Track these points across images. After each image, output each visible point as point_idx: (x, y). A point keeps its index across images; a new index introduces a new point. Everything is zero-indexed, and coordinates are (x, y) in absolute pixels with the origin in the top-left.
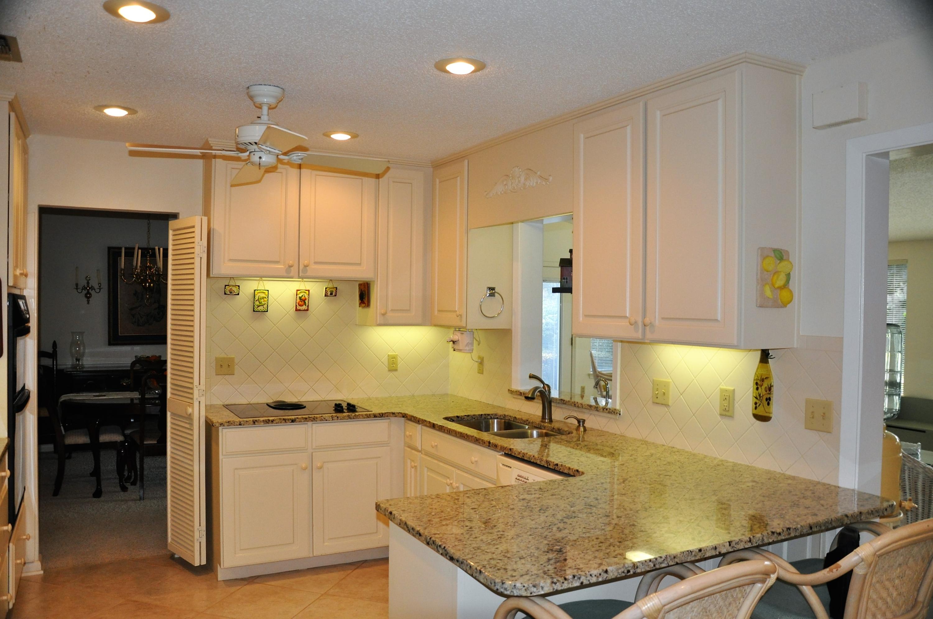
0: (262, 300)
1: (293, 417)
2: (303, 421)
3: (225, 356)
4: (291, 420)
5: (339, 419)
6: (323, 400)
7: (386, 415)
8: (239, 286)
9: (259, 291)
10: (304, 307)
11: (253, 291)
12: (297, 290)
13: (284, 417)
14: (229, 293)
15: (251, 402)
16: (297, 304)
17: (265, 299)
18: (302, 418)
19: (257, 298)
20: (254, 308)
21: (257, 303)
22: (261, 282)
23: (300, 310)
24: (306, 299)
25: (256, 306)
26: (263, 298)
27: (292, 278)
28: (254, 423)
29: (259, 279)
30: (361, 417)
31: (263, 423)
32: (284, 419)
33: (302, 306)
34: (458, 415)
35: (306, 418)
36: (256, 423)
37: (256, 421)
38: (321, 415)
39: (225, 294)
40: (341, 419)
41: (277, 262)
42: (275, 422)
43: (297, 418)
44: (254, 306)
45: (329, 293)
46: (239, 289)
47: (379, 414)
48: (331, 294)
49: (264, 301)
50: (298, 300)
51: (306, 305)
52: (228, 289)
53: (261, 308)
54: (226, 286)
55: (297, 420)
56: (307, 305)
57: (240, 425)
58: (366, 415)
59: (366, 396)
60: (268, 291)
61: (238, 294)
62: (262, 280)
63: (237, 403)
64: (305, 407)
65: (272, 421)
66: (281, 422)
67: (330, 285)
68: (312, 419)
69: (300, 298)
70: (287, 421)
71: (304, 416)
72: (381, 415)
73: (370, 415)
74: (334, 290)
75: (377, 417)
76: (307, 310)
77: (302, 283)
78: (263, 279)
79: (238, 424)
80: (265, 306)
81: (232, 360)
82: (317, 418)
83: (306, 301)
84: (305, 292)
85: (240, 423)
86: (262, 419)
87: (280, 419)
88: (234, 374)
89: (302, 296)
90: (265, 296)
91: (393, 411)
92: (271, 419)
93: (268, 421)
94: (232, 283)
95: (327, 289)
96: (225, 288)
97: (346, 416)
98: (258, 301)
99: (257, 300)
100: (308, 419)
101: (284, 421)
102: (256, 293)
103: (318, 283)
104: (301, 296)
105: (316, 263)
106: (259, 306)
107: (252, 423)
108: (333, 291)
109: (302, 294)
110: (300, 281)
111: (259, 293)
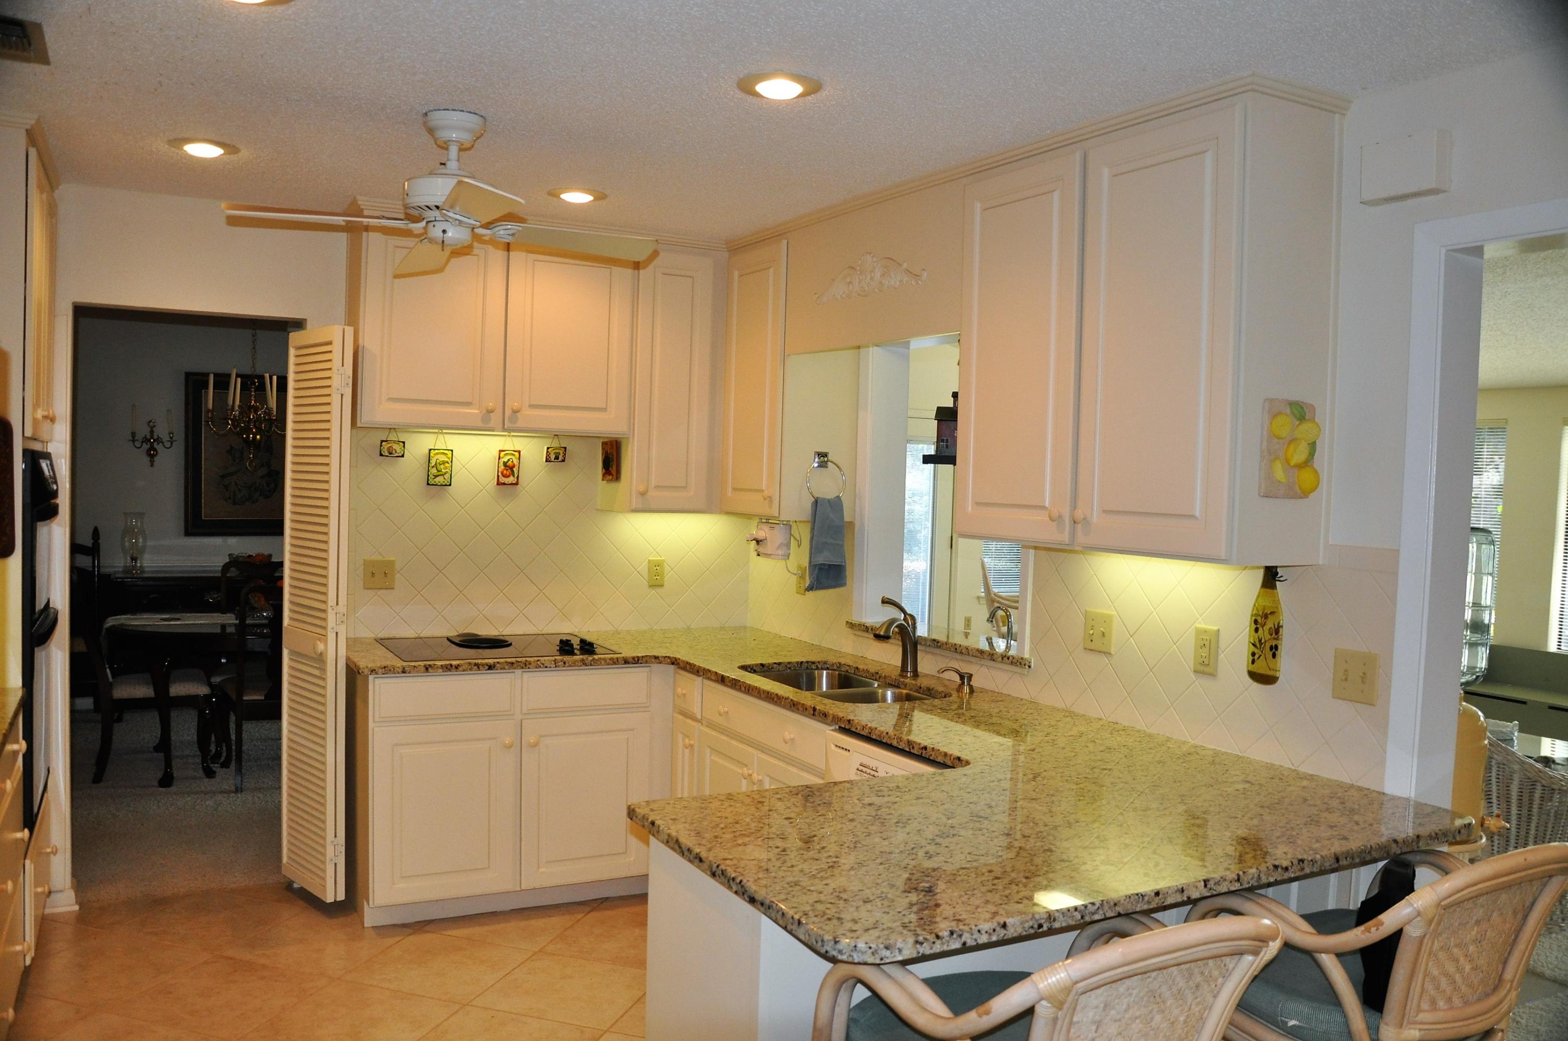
0: (442, 466)
1: (491, 661)
2: (506, 667)
3: (381, 558)
4: (487, 665)
5: (567, 665)
6: (540, 633)
7: (644, 659)
8: (404, 443)
9: (437, 451)
10: (511, 480)
11: (427, 451)
12: (501, 451)
13: (476, 661)
14: (387, 454)
15: (422, 635)
16: (500, 474)
17: (447, 465)
18: (506, 662)
19: (433, 463)
20: (428, 480)
21: (434, 471)
22: (441, 436)
23: (504, 484)
24: (514, 466)
25: (431, 476)
26: (444, 463)
27: (493, 431)
28: (427, 669)
29: (437, 431)
30: (603, 662)
31: (441, 670)
32: (476, 664)
33: (509, 476)
34: (764, 662)
35: (513, 663)
36: (430, 670)
37: (430, 666)
38: (536, 659)
39: (381, 455)
40: (569, 666)
41: (468, 404)
42: (461, 669)
43: (498, 662)
44: (428, 475)
45: (553, 457)
46: (404, 446)
47: (634, 658)
48: (557, 458)
49: (446, 468)
50: (502, 467)
51: (514, 476)
52: (386, 448)
53: (440, 480)
54: (382, 441)
55: (498, 665)
56: (516, 476)
57: (404, 672)
58: (610, 659)
59: (613, 629)
60: (452, 451)
61: (403, 456)
62: (441, 433)
63: (398, 636)
64: (510, 645)
65: (457, 667)
66: (471, 670)
67: (555, 444)
68: (522, 664)
69: (505, 464)
70: (481, 667)
71: (509, 660)
72: (636, 659)
73: (617, 659)
74: (561, 452)
75: (629, 663)
76: (517, 484)
77: (509, 439)
78: (444, 431)
79: (400, 670)
80: (447, 476)
81: (391, 564)
82: (530, 664)
83: (515, 470)
84: (513, 454)
85: (404, 669)
86: (439, 663)
87: (470, 663)
88: (393, 589)
89: (509, 460)
90: (446, 459)
91: (656, 654)
92: (454, 663)
93: (449, 667)
94: (392, 437)
95: (550, 450)
96: (381, 446)
97: (577, 661)
98: (435, 468)
99: (433, 467)
100: (515, 665)
101: (476, 667)
102: (432, 455)
103: (535, 440)
104: (506, 460)
105: (532, 406)
106: (436, 476)
107: (423, 669)
108: (559, 454)
109: (509, 457)
110: (505, 436)
111: (437, 453)
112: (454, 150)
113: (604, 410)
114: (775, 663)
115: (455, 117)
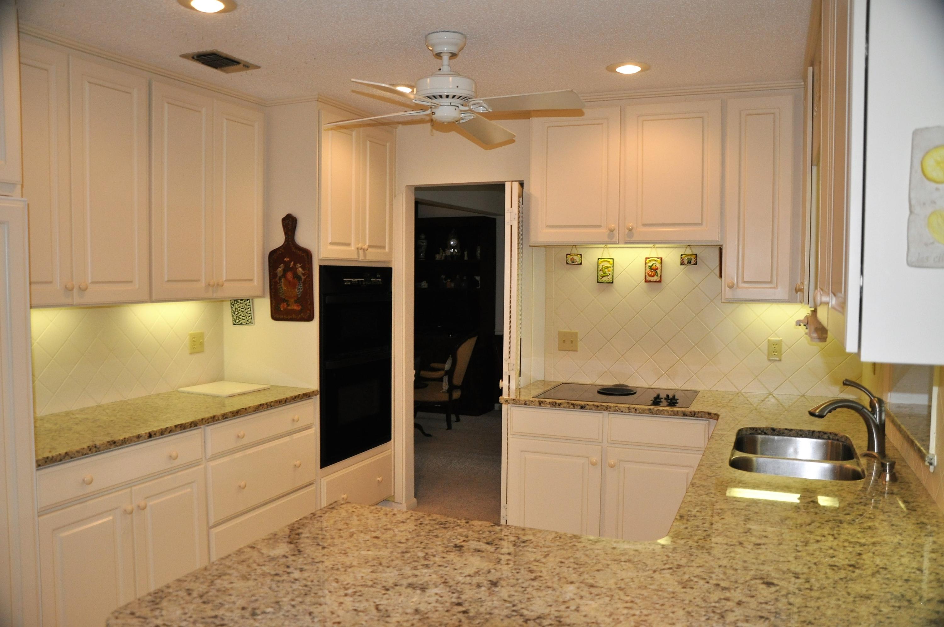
0: (606, 270)
1: (583, 403)
2: (593, 409)
3: (569, 331)
4: (580, 405)
5: (638, 412)
7: (700, 414)
8: (581, 255)
9: (603, 260)
10: (656, 278)
11: (597, 260)
12: (647, 258)
13: (573, 402)
14: (571, 263)
16: (647, 275)
17: (610, 269)
18: (593, 405)
19: (600, 268)
20: (598, 279)
21: (601, 273)
22: (606, 249)
23: (650, 281)
24: (657, 269)
25: (600, 277)
26: (607, 267)
28: (540, 404)
29: (603, 246)
30: (666, 413)
31: (549, 406)
32: (572, 404)
33: (653, 276)
35: (598, 406)
36: (542, 404)
37: (542, 402)
38: (615, 405)
39: (567, 263)
41: (599, 226)
42: (562, 406)
43: (588, 405)
44: (598, 276)
45: (686, 262)
46: (581, 257)
47: (691, 412)
48: (689, 262)
49: (609, 271)
50: (648, 270)
51: (657, 276)
52: (570, 258)
53: (605, 279)
54: (567, 255)
56: (659, 275)
57: (525, 404)
58: (672, 411)
60: (613, 259)
61: (581, 264)
62: (607, 247)
64: (635, 393)
65: (560, 405)
66: (569, 407)
67: (688, 251)
68: (604, 408)
70: (576, 407)
71: (596, 404)
72: (693, 414)
73: (678, 412)
74: (693, 258)
75: (686, 415)
76: (660, 281)
77: (654, 250)
78: (609, 246)
79: (523, 403)
80: (610, 277)
81: (575, 335)
82: (610, 408)
83: (659, 271)
84: (655, 260)
86: (548, 401)
87: (568, 403)
88: (576, 351)
89: (653, 265)
90: (609, 265)
91: (710, 411)
92: (558, 402)
93: (554, 404)
94: (575, 251)
95: (683, 256)
96: (567, 257)
97: (646, 410)
99: (601, 271)
100: (599, 408)
101: (572, 406)
102: (600, 262)
103: (671, 249)
104: (650, 265)
106: (603, 277)
107: (537, 404)
108: (691, 259)
109: (652, 263)
110: (651, 248)
111: (602, 262)
112: (446, 58)
113: (701, 224)
114: (786, 429)
115: (446, 36)
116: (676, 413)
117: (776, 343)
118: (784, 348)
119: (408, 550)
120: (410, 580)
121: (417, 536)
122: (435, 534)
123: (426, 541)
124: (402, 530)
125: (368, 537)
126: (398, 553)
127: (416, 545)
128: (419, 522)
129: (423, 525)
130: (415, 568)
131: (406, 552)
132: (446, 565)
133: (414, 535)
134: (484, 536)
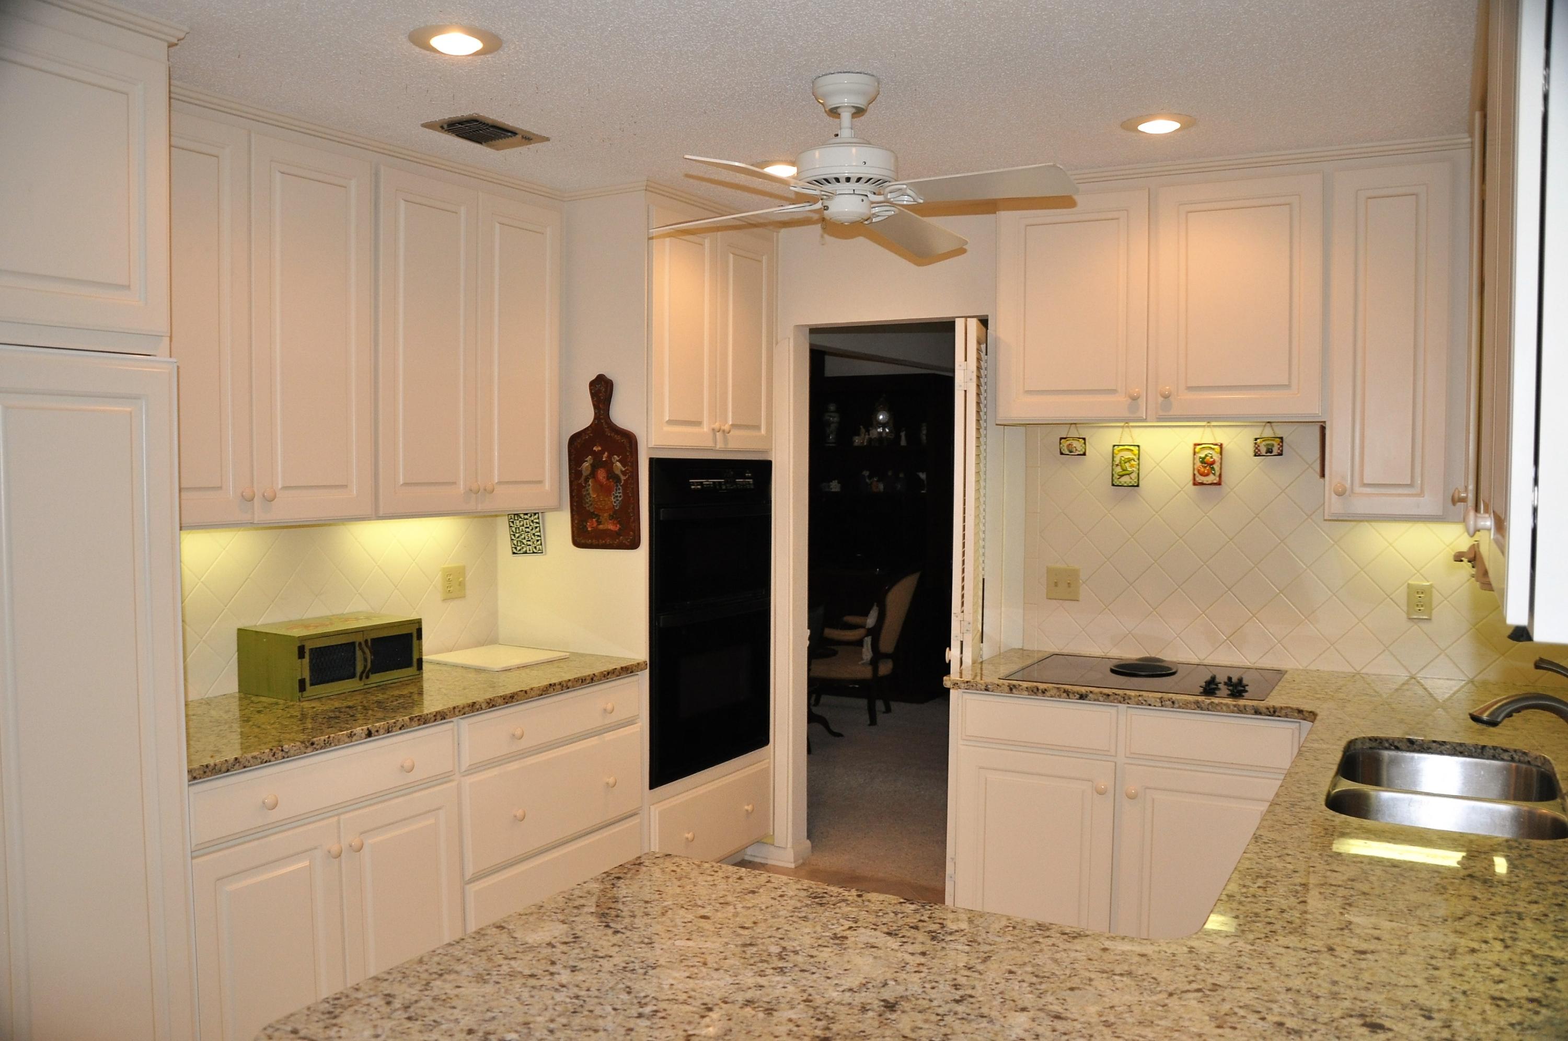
0: (1127, 465)
1: (1083, 690)
2: (1101, 699)
3: (1065, 566)
4: (1078, 693)
5: (1176, 705)
7: (1284, 712)
8: (1084, 439)
9: (1121, 448)
10: (1212, 478)
11: (1111, 448)
12: (1196, 445)
13: (1066, 687)
14: (1068, 453)
16: (1196, 472)
17: (1133, 462)
18: (1101, 693)
19: (1117, 461)
20: (1113, 480)
21: (1118, 470)
22: (1127, 430)
23: (1202, 484)
24: (1213, 463)
25: (1116, 476)
26: (1129, 460)
28: (1011, 689)
29: (1122, 424)
30: (1224, 708)
31: (1026, 693)
32: (1065, 691)
33: (1207, 475)
35: (1108, 695)
36: (1014, 690)
37: (1014, 686)
38: (1138, 693)
39: (1062, 454)
40: (1180, 707)
41: (1113, 391)
42: (1048, 694)
43: (1091, 692)
44: (1113, 475)
45: (1263, 450)
46: (1085, 443)
48: (1269, 451)
49: (1132, 466)
50: (1198, 464)
51: (1214, 474)
52: (1065, 445)
53: (1125, 480)
54: (1061, 439)
55: (1091, 695)
56: (1217, 474)
57: (986, 690)
58: (1235, 706)
60: (1138, 446)
61: (1084, 454)
62: (1128, 427)
65: (1044, 691)
66: (1060, 696)
67: (1268, 433)
68: (1120, 698)
69: (1203, 461)
70: (1071, 695)
71: (1107, 691)
72: (1272, 710)
73: (1245, 706)
74: (1276, 444)
75: (1260, 714)
76: (1219, 484)
77: (1208, 430)
78: (1131, 424)
79: (983, 687)
80: (1134, 476)
81: (1075, 573)
82: (1130, 699)
83: (1216, 467)
84: (1213, 449)
85: (986, 686)
86: (1025, 684)
88: (1078, 601)
89: (1206, 456)
90: (1132, 456)
91: (1302, 707)
92: (1042, 686)
93: (1035, 690)
94: (1074, 433)
95: (1258, 440)
96: (1060, 443)
97: (1190, 702)
98: (1119, 467)
99: (1117, 465)
100: (1111, 698)
101: (1065, 694)
102: (1116, 451)
103: (1239, 430)
104: (1203, 456)
105: (1190, 388)
106: (1122, 476)
107: (1007, 689)
108: (1273, 445)
109: (1206, 452)
110: (1204, 426)
111: (1119, 451)
112: (846, 116)
113: (1288, 386)
114: (1434, 742)
115: (845, 79)
116: (1242, 708)
117: (1422, 591)
118: (1436, 597)
119: (754, 941)
120: (749, 995)
121: (773, 917)
122: (803, 914)
123: (786, 927)
124: (750, 905)
125: (690, 917)
126: (736, 946)
127: (769, 934)
128: (779, 892)
129: (785, 898)
130: (762, 974)
131: (751, 945)
132: (814, 970)
133: (768, 916)
134: (885, 920)
